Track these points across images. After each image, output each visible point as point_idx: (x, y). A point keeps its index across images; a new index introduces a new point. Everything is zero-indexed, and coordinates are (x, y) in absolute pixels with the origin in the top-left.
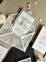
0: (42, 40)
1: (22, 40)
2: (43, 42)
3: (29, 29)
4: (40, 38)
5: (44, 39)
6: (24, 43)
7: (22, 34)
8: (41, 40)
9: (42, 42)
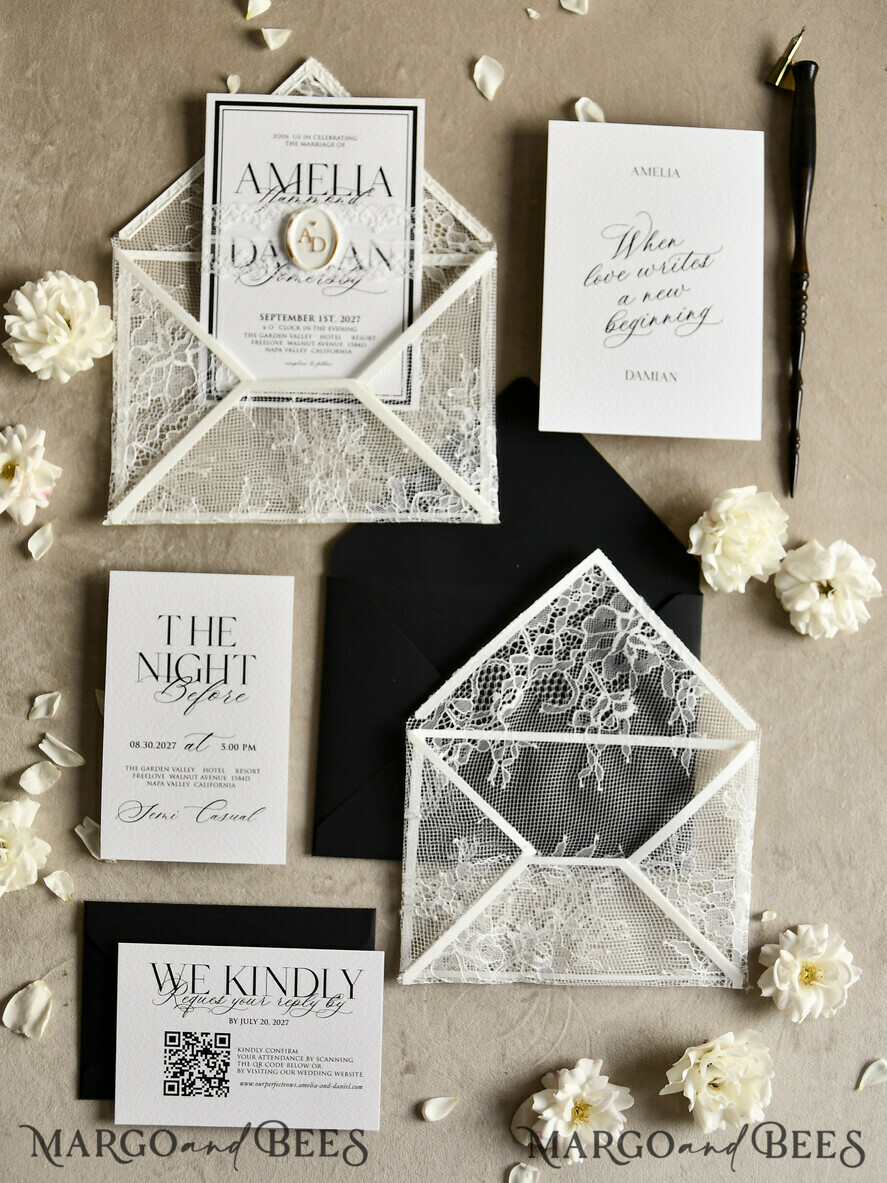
0: (635, 286)
1: (387, 415)
2: (658, 308)
3: (400, 260)
4: (592, 278)
5: (640, 258)
6: (427, 432)
7: (359, 354)
8: (617, 289)
9: (635, 311)
